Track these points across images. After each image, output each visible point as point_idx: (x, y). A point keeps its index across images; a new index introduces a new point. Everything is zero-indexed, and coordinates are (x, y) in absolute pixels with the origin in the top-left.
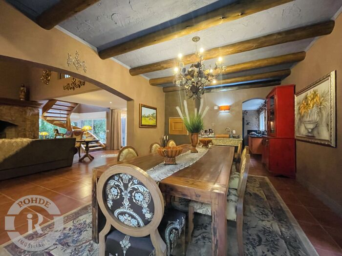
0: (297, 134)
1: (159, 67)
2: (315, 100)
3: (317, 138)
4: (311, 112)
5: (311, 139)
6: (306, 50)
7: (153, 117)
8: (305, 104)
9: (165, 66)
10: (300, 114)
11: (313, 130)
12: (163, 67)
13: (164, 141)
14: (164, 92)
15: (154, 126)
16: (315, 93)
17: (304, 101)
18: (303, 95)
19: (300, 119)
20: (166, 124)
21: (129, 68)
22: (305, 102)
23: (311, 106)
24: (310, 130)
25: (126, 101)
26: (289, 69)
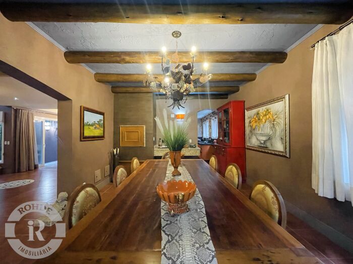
0: (248, 144)
1: (118, 59)
2: (268, 116)
3: (270, 149)
4: (263, 125)
5: (263, 150)
6: (257, 73)
7: (99, 124)
8: (257, 118)
9: (128, 58)
10: (251, 127)
11: (265, 142)
12: (124, 59)
13: (114, 156)
14: (113, 92)
15: (101, 138)
16: (268, 110)
17: (255, 116)
18: (254, 111)
19: (251, 131)
20: (116, 133)
21: (64, 50)
22: (257, 117)
23: (264, 121)
24: (262, 142)
25: (56, 100)
26: (238, 87)
